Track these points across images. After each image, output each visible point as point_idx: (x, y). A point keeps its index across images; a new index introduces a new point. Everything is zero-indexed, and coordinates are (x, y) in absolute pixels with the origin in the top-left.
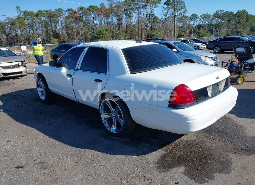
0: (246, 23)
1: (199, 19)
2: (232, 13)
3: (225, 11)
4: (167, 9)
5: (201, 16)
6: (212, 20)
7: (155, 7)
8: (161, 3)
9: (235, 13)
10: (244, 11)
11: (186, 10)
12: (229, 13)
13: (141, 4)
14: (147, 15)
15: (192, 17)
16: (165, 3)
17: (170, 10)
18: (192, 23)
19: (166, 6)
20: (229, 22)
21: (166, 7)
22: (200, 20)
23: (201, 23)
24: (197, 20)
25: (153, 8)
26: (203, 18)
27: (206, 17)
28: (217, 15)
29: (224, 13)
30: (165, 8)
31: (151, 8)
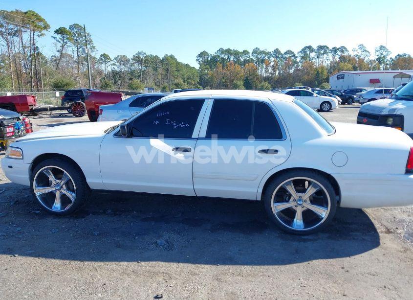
0: (176, 73)
1: (112, 62)
2: (157, 57)
3: (148, 54)
4: (62, 42)
5: (116, 58)
6: (131, 66)
7: (39, 36)
8: (49, 30)
9: (161, 59)
10: (172, 57)
11: (94, 47)
12: (154, 57)
13: (11, 26)
14: (24, 47)
15: (102, 59)
16: (57, 32)
17: (66, 43)
18: (103, 67)
19: (58, 36)
20: (155, 69)
21: (60, 39)
22: (114, 64)
23: (116, 68)
24: (109, 63)
25: (36, 37)
26: (118, 62)
27: (122, 60)
28: (137, 59)
29: (147, 57)
30: (58, 39)
31: (32, 36)
